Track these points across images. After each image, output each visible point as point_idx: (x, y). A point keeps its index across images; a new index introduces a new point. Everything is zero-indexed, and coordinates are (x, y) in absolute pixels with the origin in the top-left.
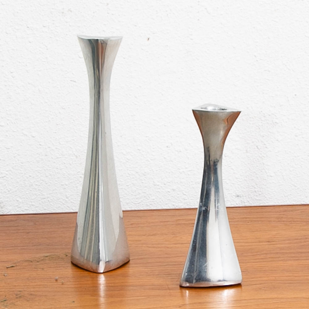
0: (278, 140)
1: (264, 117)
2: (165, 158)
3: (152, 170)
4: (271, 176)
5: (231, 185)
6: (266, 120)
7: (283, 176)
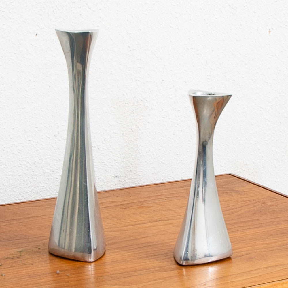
0: (149, 123)
1: (137, 102)
2: (53, 147)
3: (42, 159)
4: (144, 156)
5: (111, 167)
6: (139, 105)
7: (153, 155)
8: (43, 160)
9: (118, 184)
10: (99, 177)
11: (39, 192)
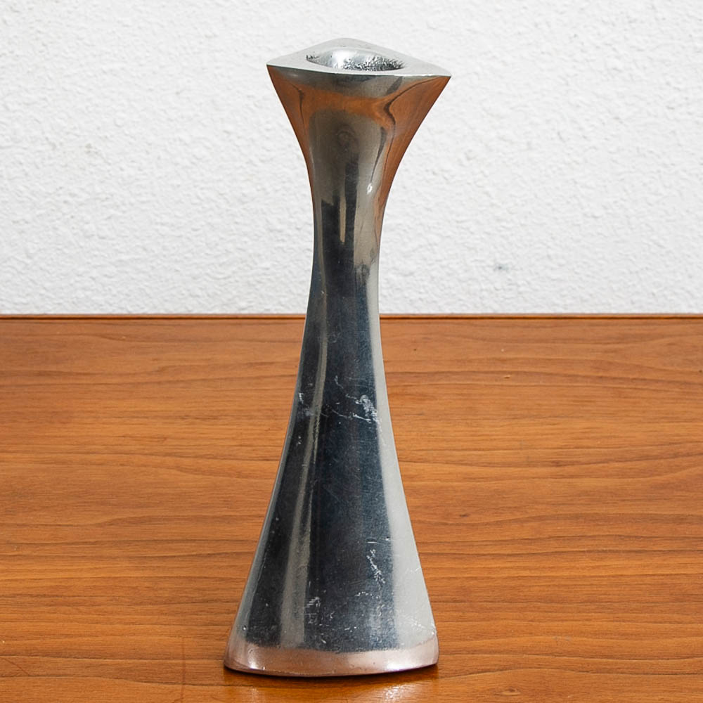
0: (617, 118)
1: (583, 51)
3: (264, 189)
4: (595, 217)
5: (482, 238)
6: (587, 61)
7: (627, 217)
8: (267, 193)
9: (504, 290)
10: (444, 263)
11: (254, 283)
